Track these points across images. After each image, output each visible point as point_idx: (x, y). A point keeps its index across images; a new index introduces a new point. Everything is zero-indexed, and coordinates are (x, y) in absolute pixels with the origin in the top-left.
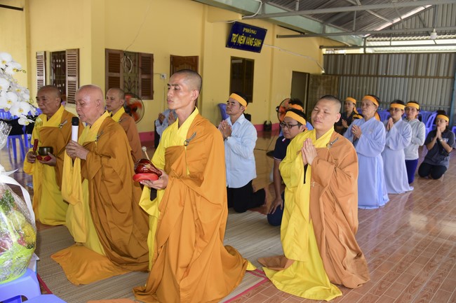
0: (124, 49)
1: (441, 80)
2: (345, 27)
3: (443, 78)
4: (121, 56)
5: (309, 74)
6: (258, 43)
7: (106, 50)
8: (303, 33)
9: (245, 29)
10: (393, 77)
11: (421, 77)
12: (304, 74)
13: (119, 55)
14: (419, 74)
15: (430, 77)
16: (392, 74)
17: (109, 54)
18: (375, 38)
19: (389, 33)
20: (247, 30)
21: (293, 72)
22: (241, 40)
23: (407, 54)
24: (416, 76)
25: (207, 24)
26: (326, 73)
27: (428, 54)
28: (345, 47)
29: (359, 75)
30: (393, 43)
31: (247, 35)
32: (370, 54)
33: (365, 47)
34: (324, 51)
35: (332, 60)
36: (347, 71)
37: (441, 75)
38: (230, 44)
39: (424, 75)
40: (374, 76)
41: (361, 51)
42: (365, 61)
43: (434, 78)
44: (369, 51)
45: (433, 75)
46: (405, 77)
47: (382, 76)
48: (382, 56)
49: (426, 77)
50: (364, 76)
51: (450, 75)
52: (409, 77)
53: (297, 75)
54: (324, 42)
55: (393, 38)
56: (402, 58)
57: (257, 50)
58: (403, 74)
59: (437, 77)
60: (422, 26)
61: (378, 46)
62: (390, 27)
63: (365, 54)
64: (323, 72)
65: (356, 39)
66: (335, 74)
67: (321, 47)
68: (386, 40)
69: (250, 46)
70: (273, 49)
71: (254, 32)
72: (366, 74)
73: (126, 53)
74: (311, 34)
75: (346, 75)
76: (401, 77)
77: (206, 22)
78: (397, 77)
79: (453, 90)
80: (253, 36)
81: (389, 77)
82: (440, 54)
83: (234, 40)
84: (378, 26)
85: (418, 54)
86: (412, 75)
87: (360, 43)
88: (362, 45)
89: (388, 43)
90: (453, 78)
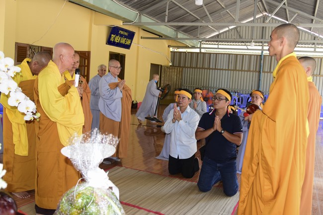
0: (31, 43)
1: (252, 73)
2: (189, 34)
3: (253, 71)
4: (28, 48)
5: (161, 66)
6: (128, 42)
7: (16, 43)
8: (160, 36)
9: (120, 31)
10: (220, 69)
11: (239, 71)
12: (159, 65)
13: (26, 48)
14: (238, 69)
15: (245, 71)
16: (219, 68)
17: (18, 47)
18: (207, 42)
19: (217, 39)
20: (122, 32)
21: (151, 64)
22: (117, 39)
23: (229, 54)
24: (235, 70)
25: (94, 26)
26: (173, 66)
27: (243, 55)
28: (187, 47)
29: (197, 68)
30: (220, 47)
31: (121, 36)
32: (204, 53)
33: (200, 48)
34: (171, 49)
35: (177, 56)
36: (188, 64)
37: (252, 69)
38: (110, 42)
39: (240, 69)
40: (207, 69)
41: (197, 50)
42: (200, 57)
43: (247, 71)
44: (203, 51)
45: (246, 69)
46: (228, 70)
47: (212, 69)
48: (212, 55)
49: (242, 70)
50: (200, 68)
51: (257, 70)
52: (231, 70)
53: (152, 65)
54: (171, 43)
55: (219, 43)
56: (226, 57)
57: (128, 47)
58: (227, 68)
59: (249, 71)
60: (238, 37)
61: (209, 48)
62: (218, 36)
63: (201, 52)
64: (171, 64)
65: (195, 42)
66: (179, 66)
67: (169, 46)
68: (215, 44)
69: (123, 44)
70: (138, 47)
71: (126, 34)
72: (201, 67)
73: (31, 47)
74: (167, 38)
75: (188, 67)
76: (225, 70)
77: (93, 24)
78: (222, 69)
79: (260, 80)
80: (126, 37)
81: (218, 69)
82: (250, 56)
83: (112, 39)
84: (210, 34)
85: (237, 55)
86: (232, 69)
87: (197, 45)
88: (199, 46)
89: (216, 46)
90: (260, 72)
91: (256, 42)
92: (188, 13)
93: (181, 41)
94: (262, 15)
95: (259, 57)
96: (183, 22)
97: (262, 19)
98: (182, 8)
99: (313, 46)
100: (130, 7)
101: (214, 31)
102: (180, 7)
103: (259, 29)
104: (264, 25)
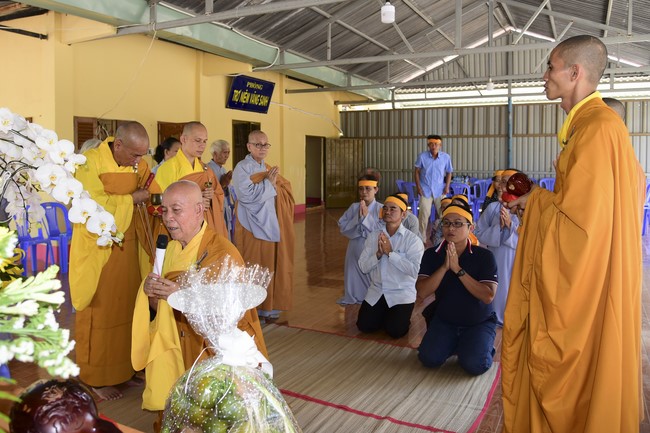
0: (99, 116)
1: (492, 139)
2: (371, 78)
3: (495, 136)
4: (95, 125)
5: (325, 138)
6: (264, 102)
7: (75, 118)
8: (320, 86)
9: (249, 83)
11: (468, 137)
12: (318, 138)
13: (92, 125)
14: (465, 133)
15: (479, 136)
17: (79, 124)
18: (405, 90)
19: (422, 83)
20: (251, 85)
21: (307, 137)
22: (245, 97)
23: (448, 109)
24: (461, 135)
25: (203, 78)
26: (345, 137)
27: (474, 108)
28: (369, 101)
29: (389, 137)
30: (429, 96)
31: (251, 91)
32: (399, 110)
33: (393, 101)
34: (341, 108)
35: (352, 121)
36: (372, 132)
37: (492, 132)
38: (231, 104)
39: (470, 133)
40: (408, 138)
41: (388, 106)
42: (394, 119)
43: (484, 136)
44: (398, 106)
45: (481, 133)
46: (448, 137)
48: (415, 112)
49: (473, 136)
50: (394, 138)
51: (503, 132)
52: (453, 137)
53: (309, 139)
54: (339, 97)
55: (428, 90)
56: (442, 115)
57: (263, 109)
58: (445, 134)
59: (487, 135)
60: (462, 75)
61: (410, 100)
62: (423, 77)
63: (394, 109)
64: (341, 134)
65: (382, 91)
66: (357, 137)
67: (336, 103)
68: (420, 92)
69: (254, 105)
70: (281, 108)
71: (259, 87)
72: (397, 135)
73: (100, 122)
74: (331, 87)
75: (372, 138)
77: (201, 76)
79: (509, 151)
80: (259, 92)
82: (487, 108)
83: (235, 99)
84: (409, 75)
85: (461, 109)
86: (455, 134)
87: (387, 96)
88: (390, 99)
89: (422, 96)
90: (507, 136)
91: (496, 82)
92: (367, 40)
93: (357, 92)
94: (503, 32)
95: (503, 109)
96: (358, 57)
97: (504, 39)
98: (355, 33)
99: (608, 80)
100: (263, 39)
101: (415, 69)
102: (352, 31)
103: (499, 57)
104: (509, 49)
